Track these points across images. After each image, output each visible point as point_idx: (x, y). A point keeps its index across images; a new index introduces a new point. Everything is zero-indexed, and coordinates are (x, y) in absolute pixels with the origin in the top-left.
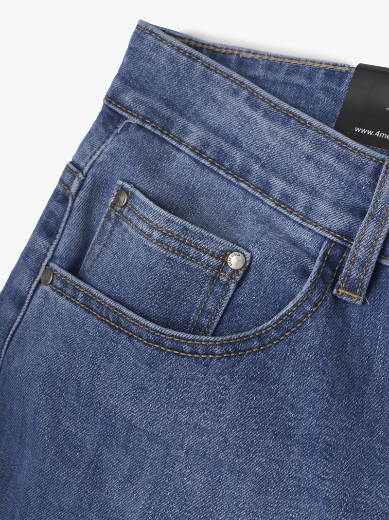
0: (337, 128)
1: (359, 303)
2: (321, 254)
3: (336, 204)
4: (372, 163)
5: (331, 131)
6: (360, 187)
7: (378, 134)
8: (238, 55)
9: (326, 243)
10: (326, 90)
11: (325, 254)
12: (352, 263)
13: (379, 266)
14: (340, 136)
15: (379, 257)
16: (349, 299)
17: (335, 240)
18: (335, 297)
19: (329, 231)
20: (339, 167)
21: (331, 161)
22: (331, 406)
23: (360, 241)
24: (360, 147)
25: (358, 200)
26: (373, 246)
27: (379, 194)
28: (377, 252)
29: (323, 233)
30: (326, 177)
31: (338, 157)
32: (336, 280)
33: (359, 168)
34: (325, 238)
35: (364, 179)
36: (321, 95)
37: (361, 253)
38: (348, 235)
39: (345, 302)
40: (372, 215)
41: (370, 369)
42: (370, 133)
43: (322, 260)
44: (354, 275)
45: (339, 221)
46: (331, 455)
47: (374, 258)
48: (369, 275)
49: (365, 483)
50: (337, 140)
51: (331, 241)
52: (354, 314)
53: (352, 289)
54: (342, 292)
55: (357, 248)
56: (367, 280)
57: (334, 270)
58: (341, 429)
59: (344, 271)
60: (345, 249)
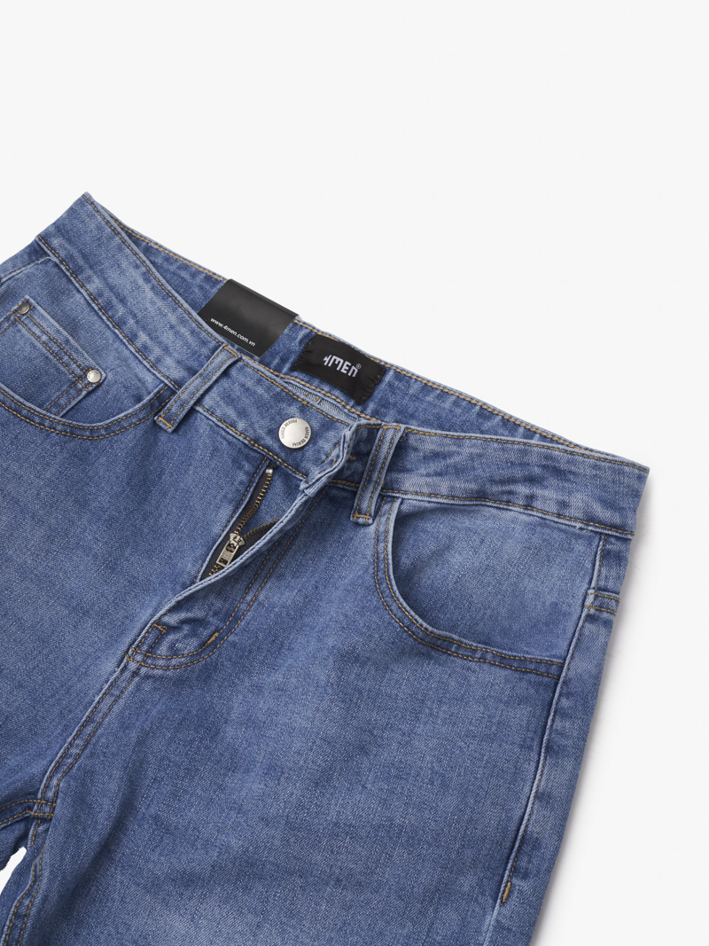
0: (198, 314)
1: (170, 430)
2: (155, 391)
3: (179, 362)
4: (214, 342)
5: (194, 314)
6: (199, 356)
7: (225, 327)
8: (148, 243)
9: (162, 385)
10: (201, 288)
11: (158, 392)
12: (175, 402)
13: (192, 411)
14: (200, 319)
15: (195, 404)
16: (163, 426)
17: (169, 384)
18: (154, 422)
19: (168, 378)
20: (190, 339)
21: (187, 334)
22: (124, 491)
23: (186, 388)
24: (210, 330)
25: (195, 365)
26: (194, 394)
27: (211, 362)
28: (195, 399)
29: (162, 379)
30: (179, 344)
31: (193, 332)
32: (160, 411)
33: (204, 343)
34: (163, 382)
35: (205, 351)
36: (196, 290)
37: (184, 396)
38: (179, 384)
39: (160, 427)
40: (201, 375)
41: (160, 478)
42: (221, 325)
43: (155, 395)
44: (173, 410)
45: (177, 373)
46: (111, 525)
47: (192, 402)
48: (184, 413)
49: (127, 554)
50: (196, 321)
51: (166, 385)
52: (163, 437)
53: (168, 420)
54: (161, 421)
55: (183, 393)
56: (182, 416)
57: (160, 405)
58: (125, 509)
59: (168, 405)
60: (174, 393)
